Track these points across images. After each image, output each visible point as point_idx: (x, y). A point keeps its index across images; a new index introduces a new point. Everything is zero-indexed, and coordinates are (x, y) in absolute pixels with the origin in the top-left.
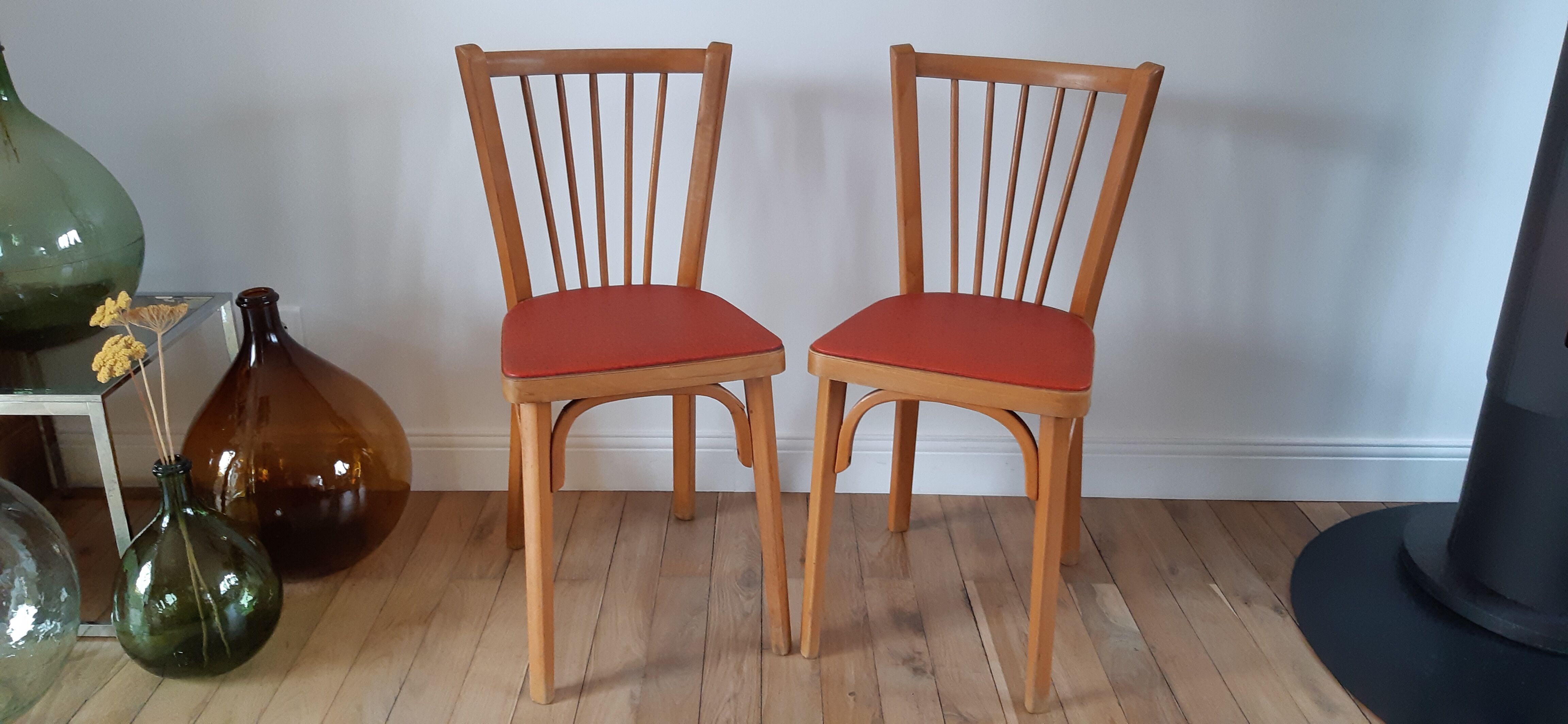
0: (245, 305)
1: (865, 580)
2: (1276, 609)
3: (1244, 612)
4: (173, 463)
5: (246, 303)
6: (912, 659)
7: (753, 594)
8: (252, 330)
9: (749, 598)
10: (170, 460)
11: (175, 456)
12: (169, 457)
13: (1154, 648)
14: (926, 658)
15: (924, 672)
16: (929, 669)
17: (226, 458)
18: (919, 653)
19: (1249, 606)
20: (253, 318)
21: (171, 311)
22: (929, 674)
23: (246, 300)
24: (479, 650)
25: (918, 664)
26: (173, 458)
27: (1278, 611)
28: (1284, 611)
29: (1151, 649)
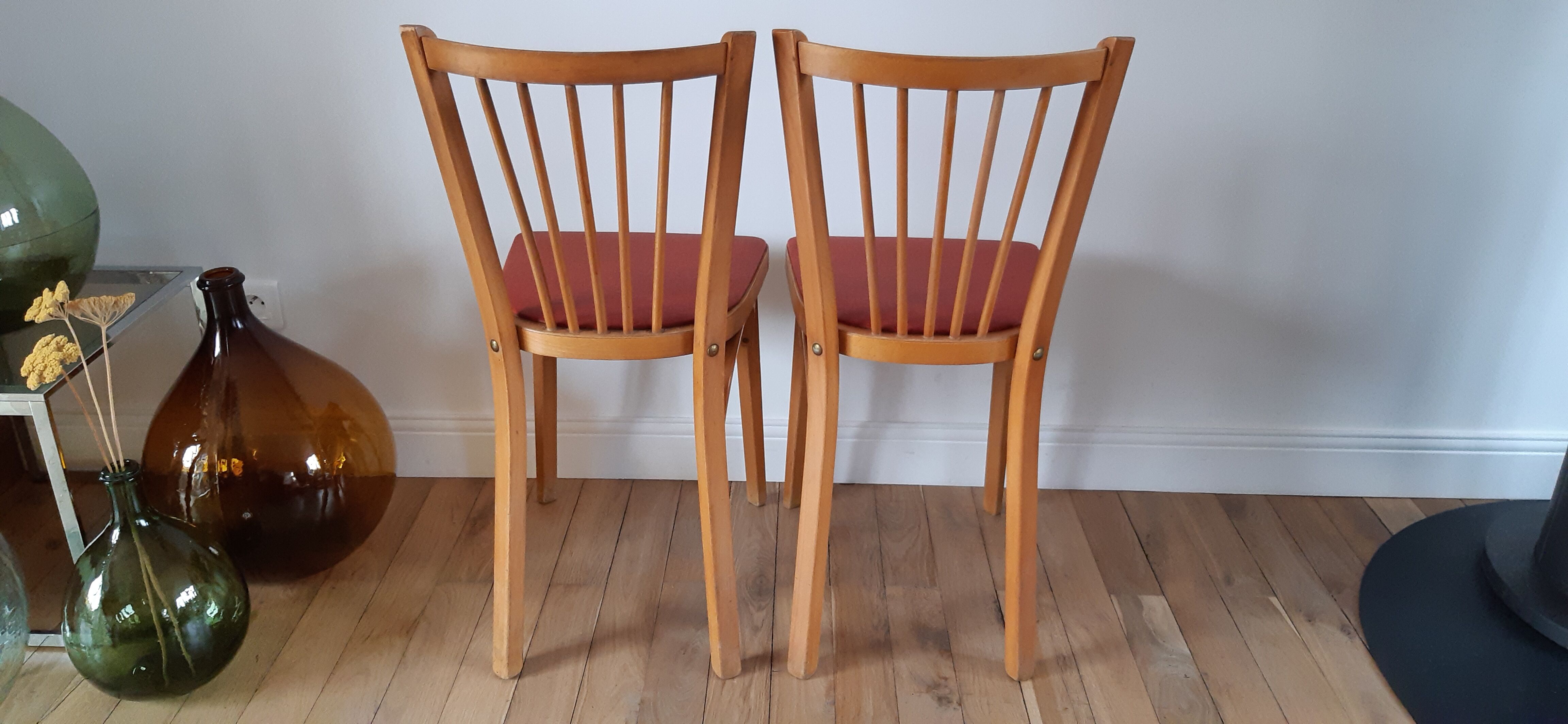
0: (207, 288)
1: (887, 589)
2: (1343, 629)
3: (1306, 629)
4: (123, 470)
5: (207, 286)
6: (937, 686)
7: (763, 604)
8: (216, 316)
9: (760, 609)
10: (119, 466)
11: (125, 461)
12: (118, 462)
13: (1206, 674)
14: (952, 684)
15: (950, 702)
16: (955, 699)
17: (191, 453)
18: (946, 679)
19: (1312, 625)
20: (215, 303)
21: (115, 303)
22: (955, 705)
23: (207, 283)
24: (463, 668)
25: (943, 692)
26: (122, 464)
27: (1345, 631)
28: (1352, 631)
29: (1203, 676)
